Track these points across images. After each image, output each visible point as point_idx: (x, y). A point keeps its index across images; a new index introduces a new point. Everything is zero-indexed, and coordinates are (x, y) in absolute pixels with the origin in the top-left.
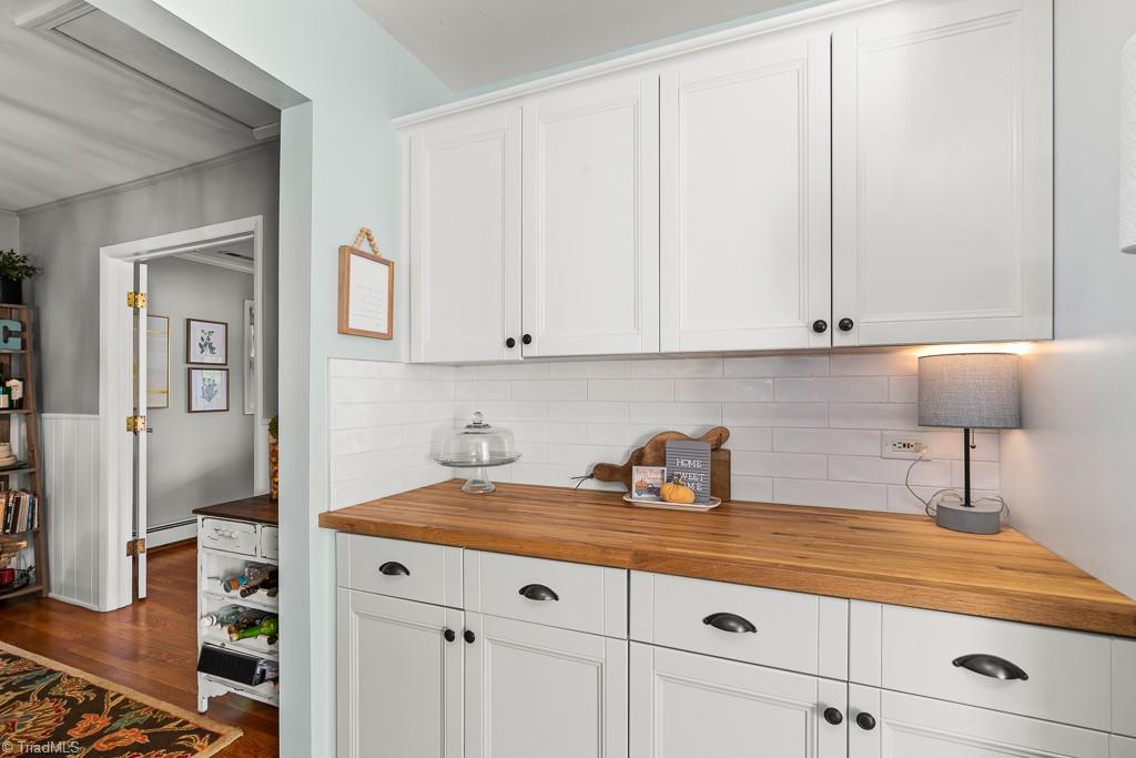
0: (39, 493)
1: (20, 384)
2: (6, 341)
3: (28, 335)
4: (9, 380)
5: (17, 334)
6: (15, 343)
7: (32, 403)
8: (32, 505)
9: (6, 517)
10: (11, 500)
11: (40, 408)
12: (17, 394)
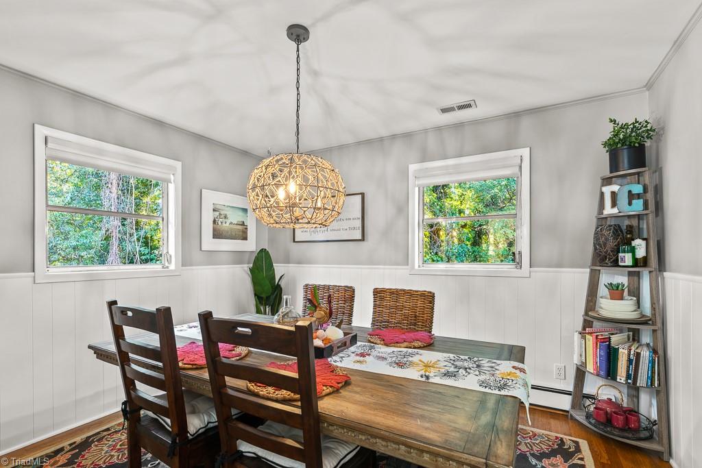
0: (661, 352)
1: (643, 243)
2: (630, 204)
3: (650, 196)
4: (633, 240)
5: (639, 196)
6: (638, 205)
7: (653, 261)
8: (652, 362)
9: (628, 367)
10: (632, 353)
11: (662, 266)
12: (641, 253)
